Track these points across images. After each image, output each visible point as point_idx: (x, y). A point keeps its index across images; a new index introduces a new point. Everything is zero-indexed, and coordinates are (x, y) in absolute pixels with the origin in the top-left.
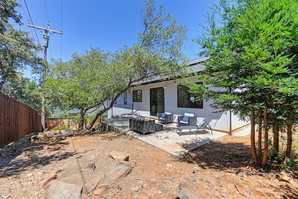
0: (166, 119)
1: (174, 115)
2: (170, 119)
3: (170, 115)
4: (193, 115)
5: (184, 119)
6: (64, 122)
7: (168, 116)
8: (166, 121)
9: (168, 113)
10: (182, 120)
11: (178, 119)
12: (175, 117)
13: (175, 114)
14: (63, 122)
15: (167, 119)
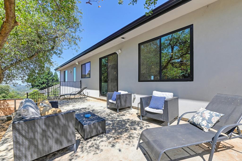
0: (118, 101)
1: (133, 95)
2: (125, 101)
3: (126, 94)
4: (172, 94)
5: (152, 103)
6: (8, 103)
7: (122, 96)
8: (119, 105)
9: (123, 92)
10: (148, 105)
11: (141, 103)
12: (134, 99)
13: (134, 93)
14: (6, 104)
15: (121, 102)
